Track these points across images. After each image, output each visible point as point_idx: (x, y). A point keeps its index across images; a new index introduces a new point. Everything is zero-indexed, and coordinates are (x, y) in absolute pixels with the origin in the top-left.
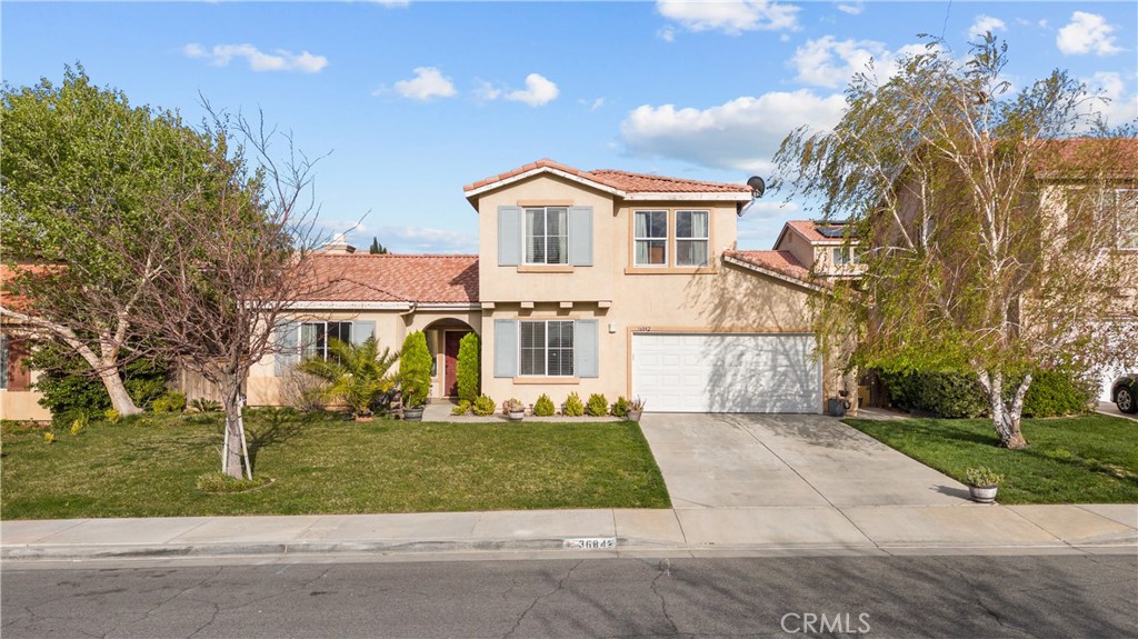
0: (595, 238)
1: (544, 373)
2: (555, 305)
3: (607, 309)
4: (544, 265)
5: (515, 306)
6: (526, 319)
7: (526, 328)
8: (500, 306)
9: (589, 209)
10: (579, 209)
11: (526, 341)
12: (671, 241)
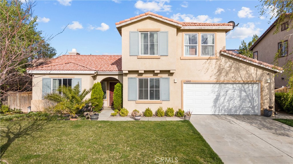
0: (169, 44)
1: (148, 99)
2: (152, 72)
3: (173, 73)
4: (149, 55)
5: (136, 72)
6: (141, 77)
7: (141, 81)
8: (130, 72)
9: (167, 32)
10: (163, 32)
11: (141, 86)
12: (199, 46)
